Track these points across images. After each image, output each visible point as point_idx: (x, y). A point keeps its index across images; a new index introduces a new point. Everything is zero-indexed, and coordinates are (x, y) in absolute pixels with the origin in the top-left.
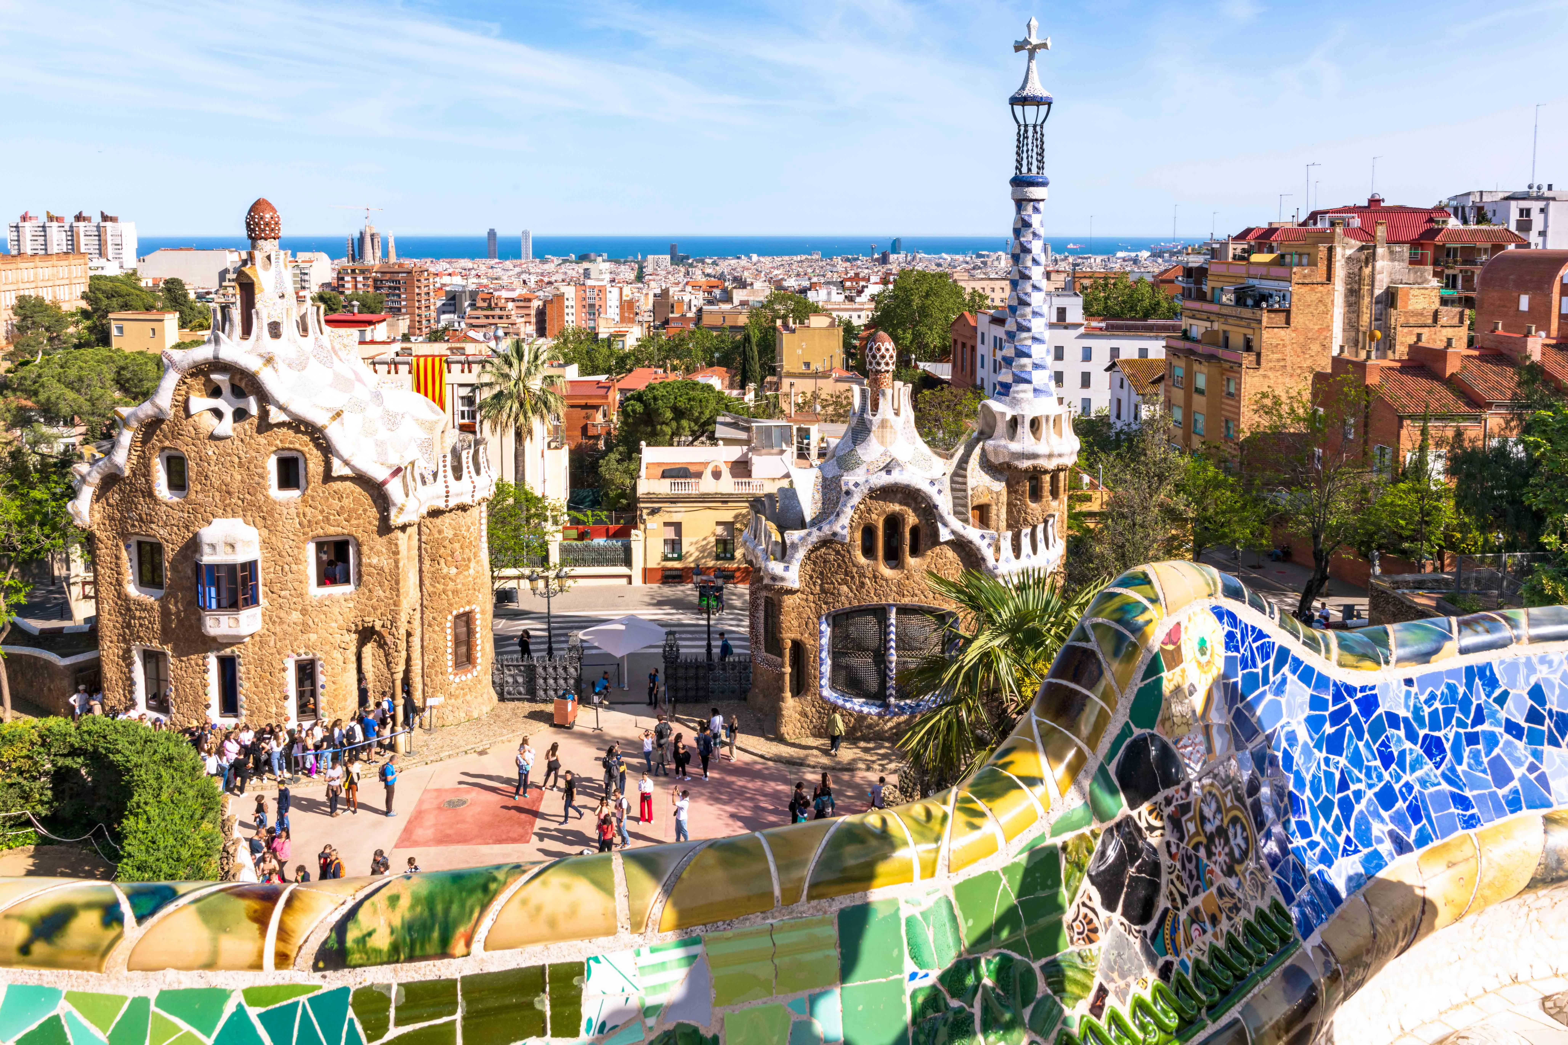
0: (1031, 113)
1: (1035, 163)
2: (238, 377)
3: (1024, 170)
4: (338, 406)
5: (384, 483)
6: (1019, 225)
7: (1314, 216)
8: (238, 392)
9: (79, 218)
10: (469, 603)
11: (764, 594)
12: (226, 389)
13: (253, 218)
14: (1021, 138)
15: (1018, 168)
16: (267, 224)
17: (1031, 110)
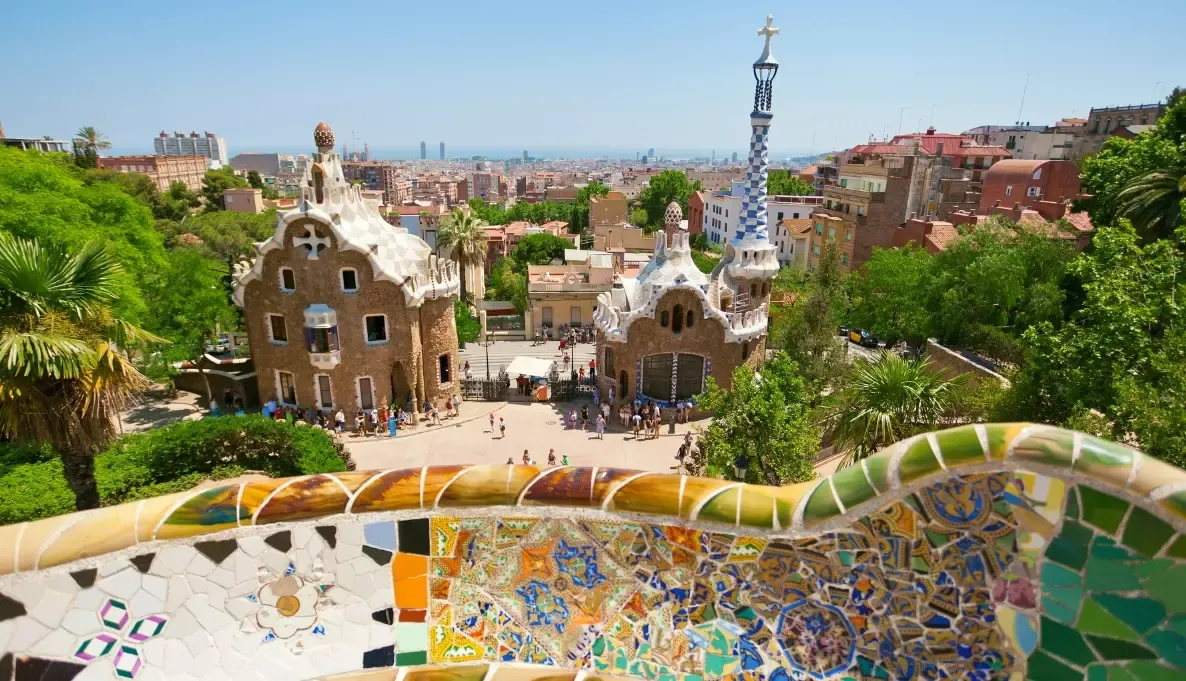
0: (765, 74)
1: (765, 104)
2: (319, 226)
3: (759, 108)
4: (373, 243)
5: (402, 285)
6: (755, 141)
7: (897, 139)
8: (319, 235)
9: (193, 135)
10: (447, 350)
11: (605, 345)
12: (313, 233)
13: (318, 134)
14: (759, 88)
15: (756, 107)
16: (326, 137)
17: (765, 72)
